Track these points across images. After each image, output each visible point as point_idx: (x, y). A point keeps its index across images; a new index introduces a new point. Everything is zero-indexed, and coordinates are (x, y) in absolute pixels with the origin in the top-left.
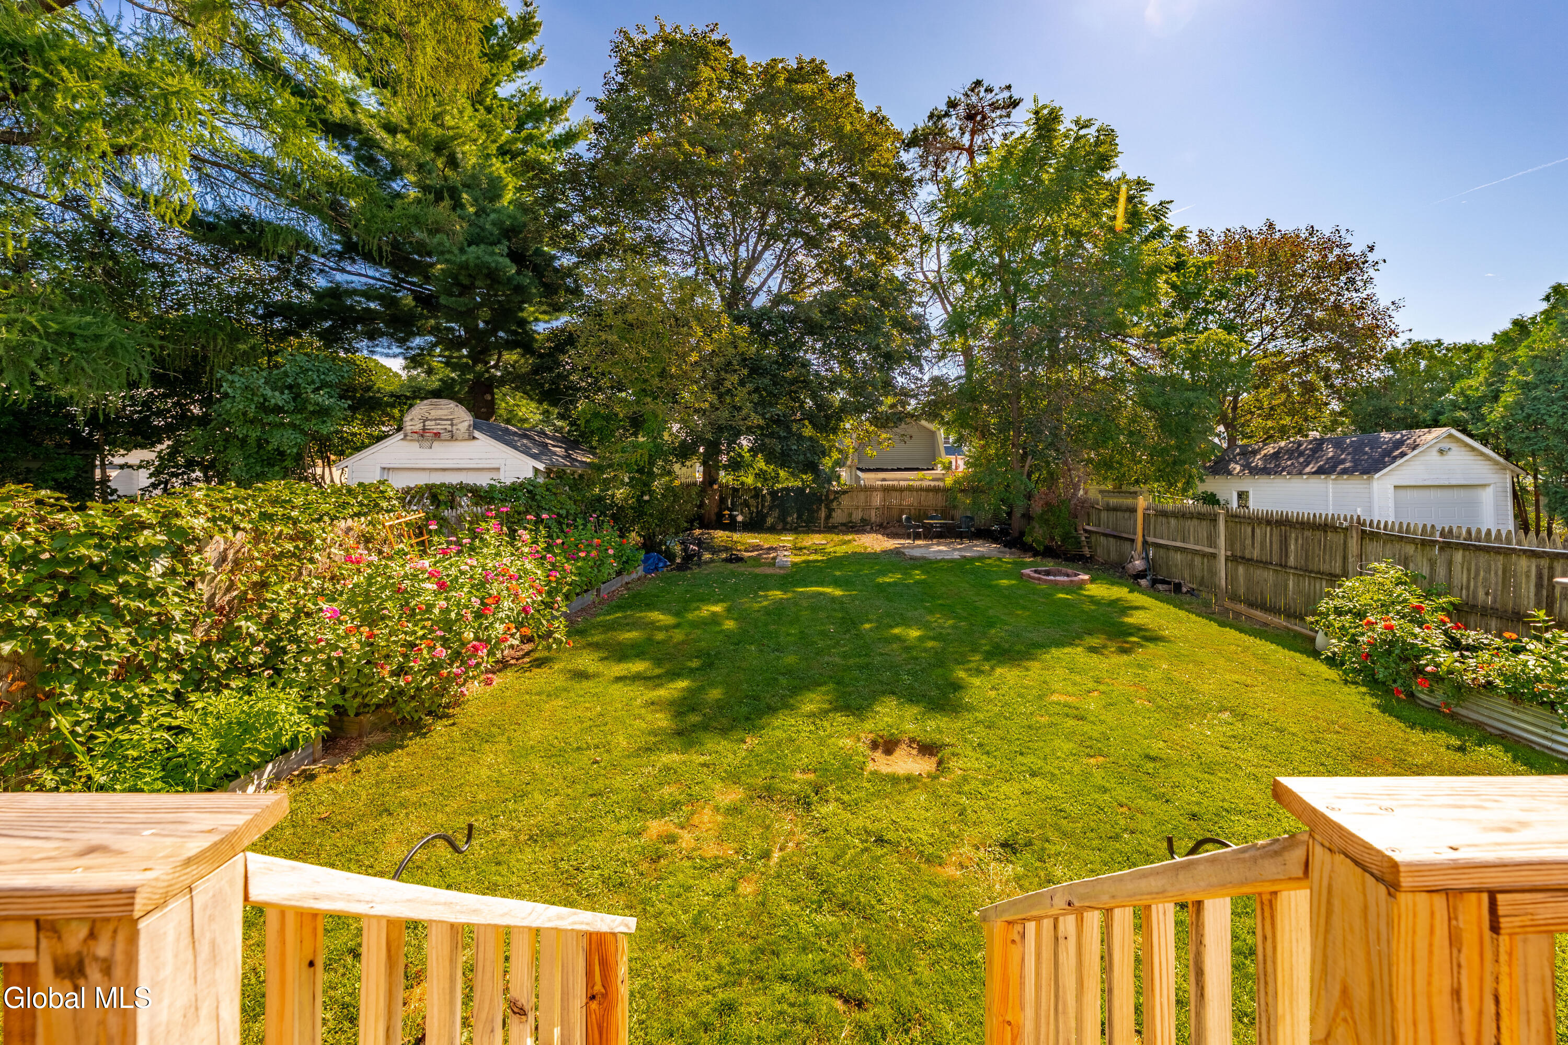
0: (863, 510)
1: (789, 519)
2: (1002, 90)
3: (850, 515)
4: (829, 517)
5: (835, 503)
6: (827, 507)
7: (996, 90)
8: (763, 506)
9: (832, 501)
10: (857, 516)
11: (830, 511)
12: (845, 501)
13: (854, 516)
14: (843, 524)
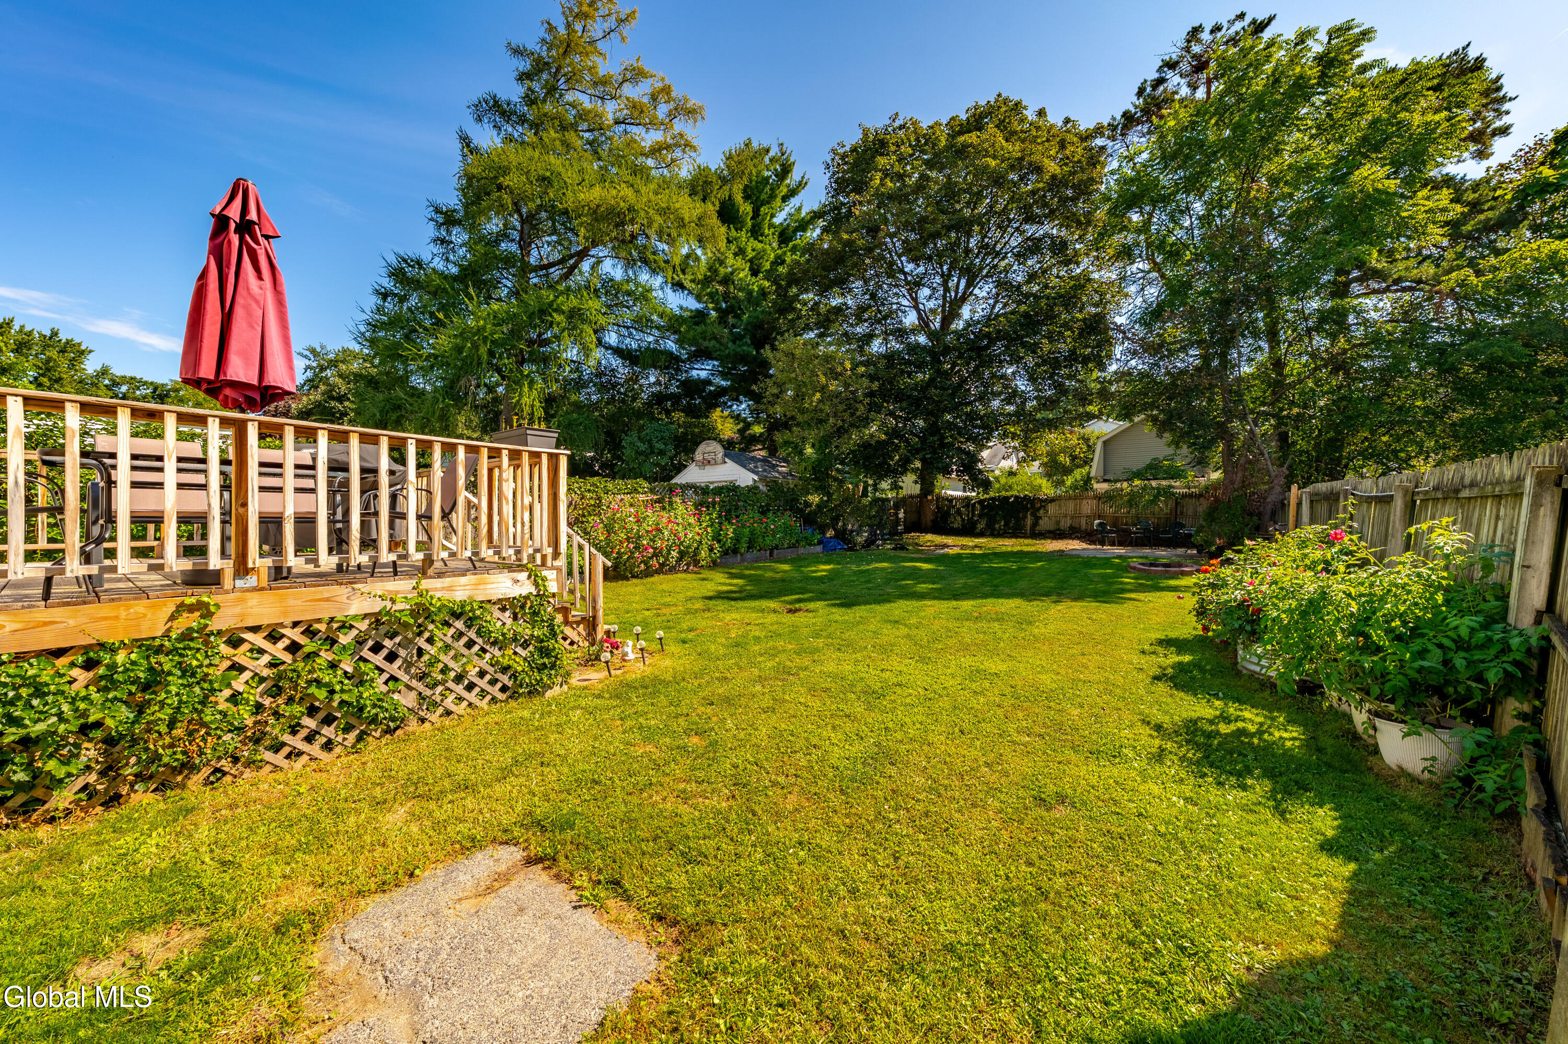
0: (1072, 518)
1: (997, 526)
2: (1231, 23)
3: (1058, 523)
4: (1035, 524)
5: (1042, 512)
6: (1033, 514)
7: (1226, 26)
8: (973, 514)
9: (1039, 509)
10: (1066, 524)
11: (1037, 519)
12: (1052, 509)
13: (1062, 524)
14: (1050, 532)
